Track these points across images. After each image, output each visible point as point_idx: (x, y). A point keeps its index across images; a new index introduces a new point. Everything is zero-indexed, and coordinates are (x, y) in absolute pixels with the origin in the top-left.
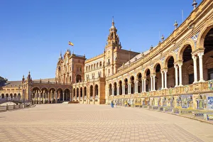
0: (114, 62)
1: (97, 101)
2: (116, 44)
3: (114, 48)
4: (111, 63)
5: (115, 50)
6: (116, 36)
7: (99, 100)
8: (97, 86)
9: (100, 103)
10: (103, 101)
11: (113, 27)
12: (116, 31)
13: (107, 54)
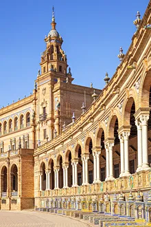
0: (56, 114)
1: (15, 201)
2: (61, 73)
3: (54, 82)
4: (49, 116)
5: (57, 86)
6: (59, 55)
7: (19, 201)
8: (15, 168)
9: (22, 208)
10: (28, 203)
11: (52, 33)
12: (59, 41)
13: (40, 96)
